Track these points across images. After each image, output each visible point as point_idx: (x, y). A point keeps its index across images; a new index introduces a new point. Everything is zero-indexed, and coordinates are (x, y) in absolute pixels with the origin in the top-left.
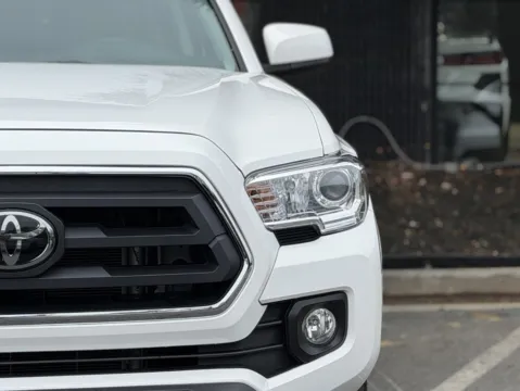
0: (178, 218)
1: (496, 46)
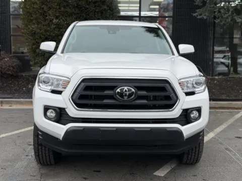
0: (163, 89)
1: (228, 49)
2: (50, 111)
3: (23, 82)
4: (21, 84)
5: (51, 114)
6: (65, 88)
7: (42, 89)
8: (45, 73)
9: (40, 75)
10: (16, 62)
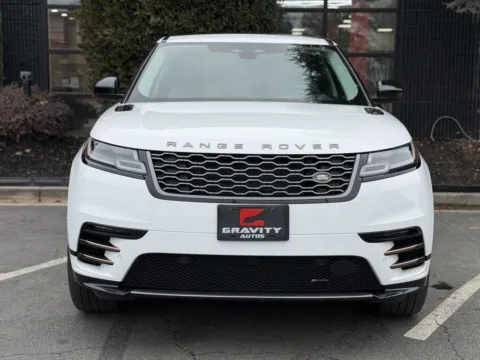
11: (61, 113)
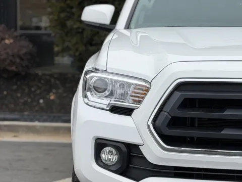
2: (107, 149)
3: (40, 88)
4: (35, 91)
5: (109, 155)
6: (139, 102)
7: (90, 103)
8: (96, 70)
9: (86, 73)
10: (26, 47)
11: (24, 51)
